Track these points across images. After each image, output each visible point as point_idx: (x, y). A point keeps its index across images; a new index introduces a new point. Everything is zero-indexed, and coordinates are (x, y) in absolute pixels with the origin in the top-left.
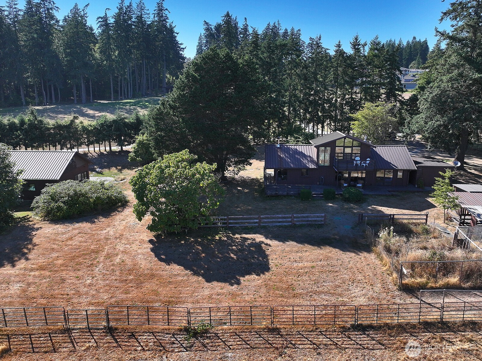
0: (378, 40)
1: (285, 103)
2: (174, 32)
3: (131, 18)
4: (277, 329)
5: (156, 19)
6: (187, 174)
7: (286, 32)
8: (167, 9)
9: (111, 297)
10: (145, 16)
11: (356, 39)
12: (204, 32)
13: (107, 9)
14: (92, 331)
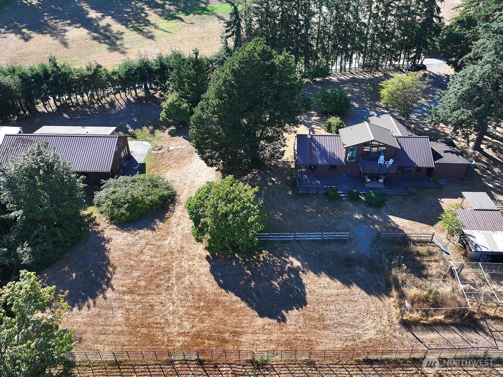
9: (192, 326)
14: (187, 362)
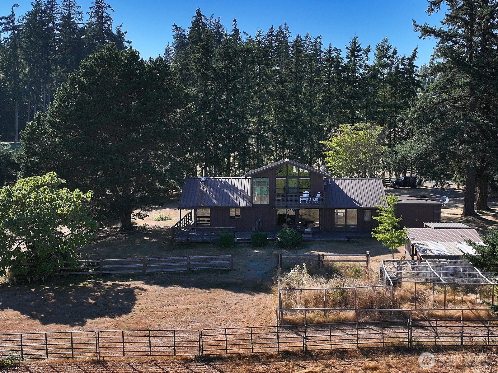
0: (387, 44)
1: (251, 133)
2: (123, 40)
3: (52, 19)
4: (104, 361)
5: (93, 20)
6: (43, 200)
7: (298, 40)
8: (109, 6)
10: (75, 16)
11: (355, 43)
12: (174, 41)
13: (14, 5)
